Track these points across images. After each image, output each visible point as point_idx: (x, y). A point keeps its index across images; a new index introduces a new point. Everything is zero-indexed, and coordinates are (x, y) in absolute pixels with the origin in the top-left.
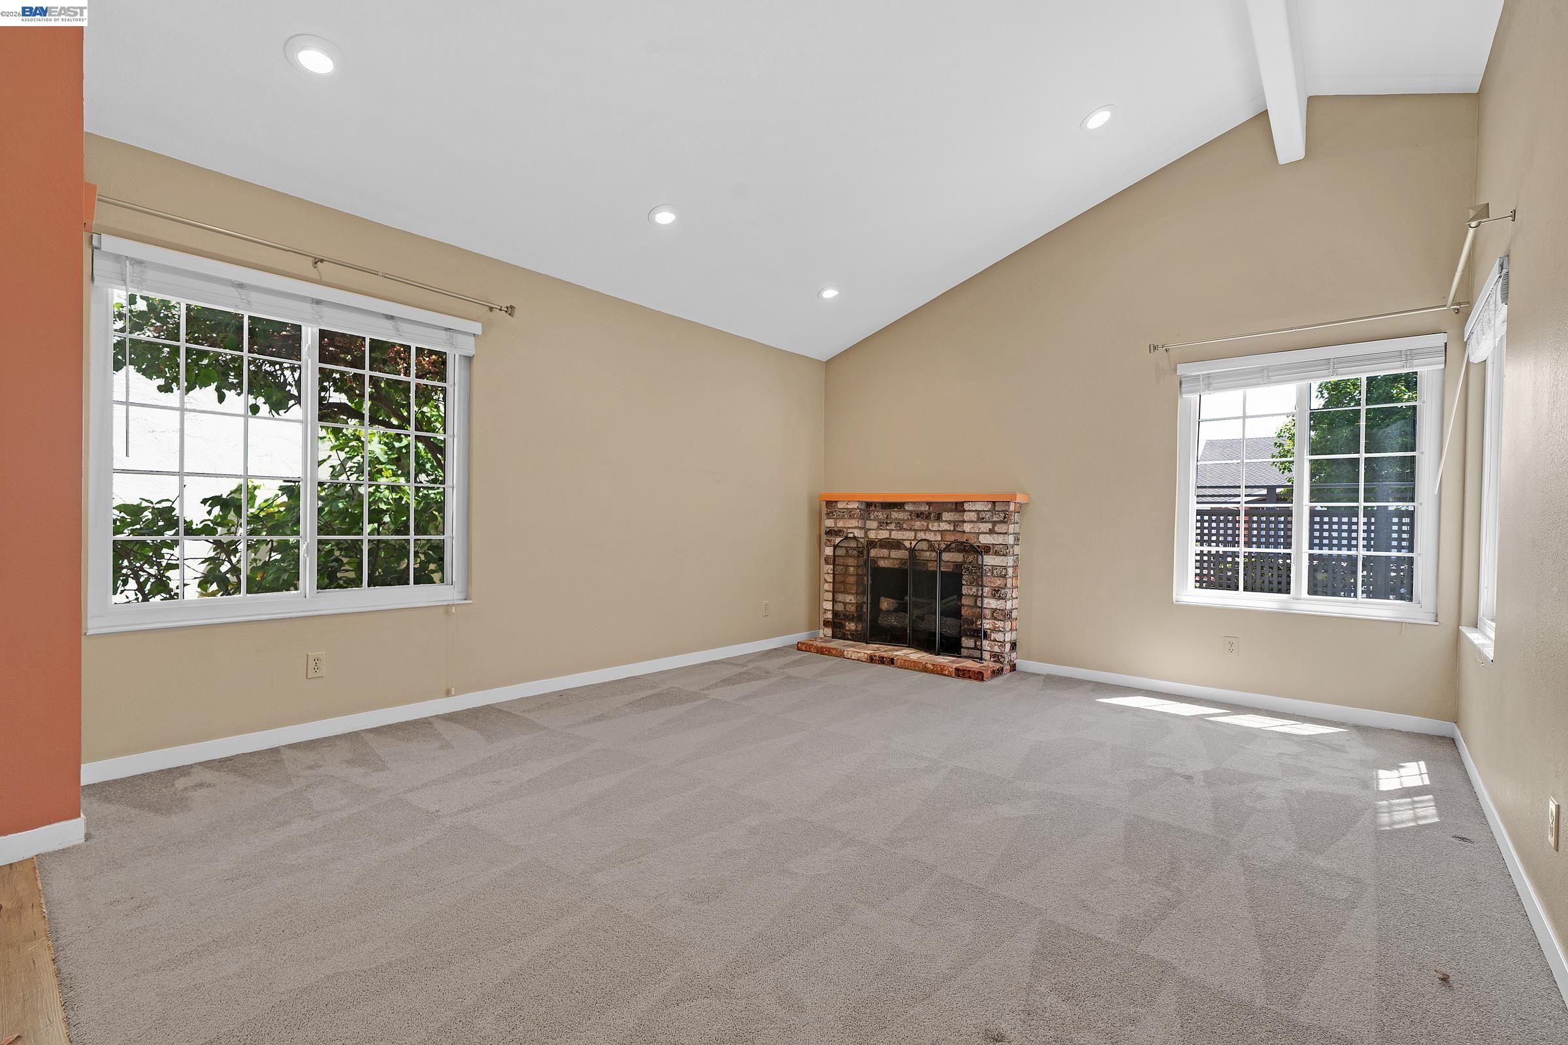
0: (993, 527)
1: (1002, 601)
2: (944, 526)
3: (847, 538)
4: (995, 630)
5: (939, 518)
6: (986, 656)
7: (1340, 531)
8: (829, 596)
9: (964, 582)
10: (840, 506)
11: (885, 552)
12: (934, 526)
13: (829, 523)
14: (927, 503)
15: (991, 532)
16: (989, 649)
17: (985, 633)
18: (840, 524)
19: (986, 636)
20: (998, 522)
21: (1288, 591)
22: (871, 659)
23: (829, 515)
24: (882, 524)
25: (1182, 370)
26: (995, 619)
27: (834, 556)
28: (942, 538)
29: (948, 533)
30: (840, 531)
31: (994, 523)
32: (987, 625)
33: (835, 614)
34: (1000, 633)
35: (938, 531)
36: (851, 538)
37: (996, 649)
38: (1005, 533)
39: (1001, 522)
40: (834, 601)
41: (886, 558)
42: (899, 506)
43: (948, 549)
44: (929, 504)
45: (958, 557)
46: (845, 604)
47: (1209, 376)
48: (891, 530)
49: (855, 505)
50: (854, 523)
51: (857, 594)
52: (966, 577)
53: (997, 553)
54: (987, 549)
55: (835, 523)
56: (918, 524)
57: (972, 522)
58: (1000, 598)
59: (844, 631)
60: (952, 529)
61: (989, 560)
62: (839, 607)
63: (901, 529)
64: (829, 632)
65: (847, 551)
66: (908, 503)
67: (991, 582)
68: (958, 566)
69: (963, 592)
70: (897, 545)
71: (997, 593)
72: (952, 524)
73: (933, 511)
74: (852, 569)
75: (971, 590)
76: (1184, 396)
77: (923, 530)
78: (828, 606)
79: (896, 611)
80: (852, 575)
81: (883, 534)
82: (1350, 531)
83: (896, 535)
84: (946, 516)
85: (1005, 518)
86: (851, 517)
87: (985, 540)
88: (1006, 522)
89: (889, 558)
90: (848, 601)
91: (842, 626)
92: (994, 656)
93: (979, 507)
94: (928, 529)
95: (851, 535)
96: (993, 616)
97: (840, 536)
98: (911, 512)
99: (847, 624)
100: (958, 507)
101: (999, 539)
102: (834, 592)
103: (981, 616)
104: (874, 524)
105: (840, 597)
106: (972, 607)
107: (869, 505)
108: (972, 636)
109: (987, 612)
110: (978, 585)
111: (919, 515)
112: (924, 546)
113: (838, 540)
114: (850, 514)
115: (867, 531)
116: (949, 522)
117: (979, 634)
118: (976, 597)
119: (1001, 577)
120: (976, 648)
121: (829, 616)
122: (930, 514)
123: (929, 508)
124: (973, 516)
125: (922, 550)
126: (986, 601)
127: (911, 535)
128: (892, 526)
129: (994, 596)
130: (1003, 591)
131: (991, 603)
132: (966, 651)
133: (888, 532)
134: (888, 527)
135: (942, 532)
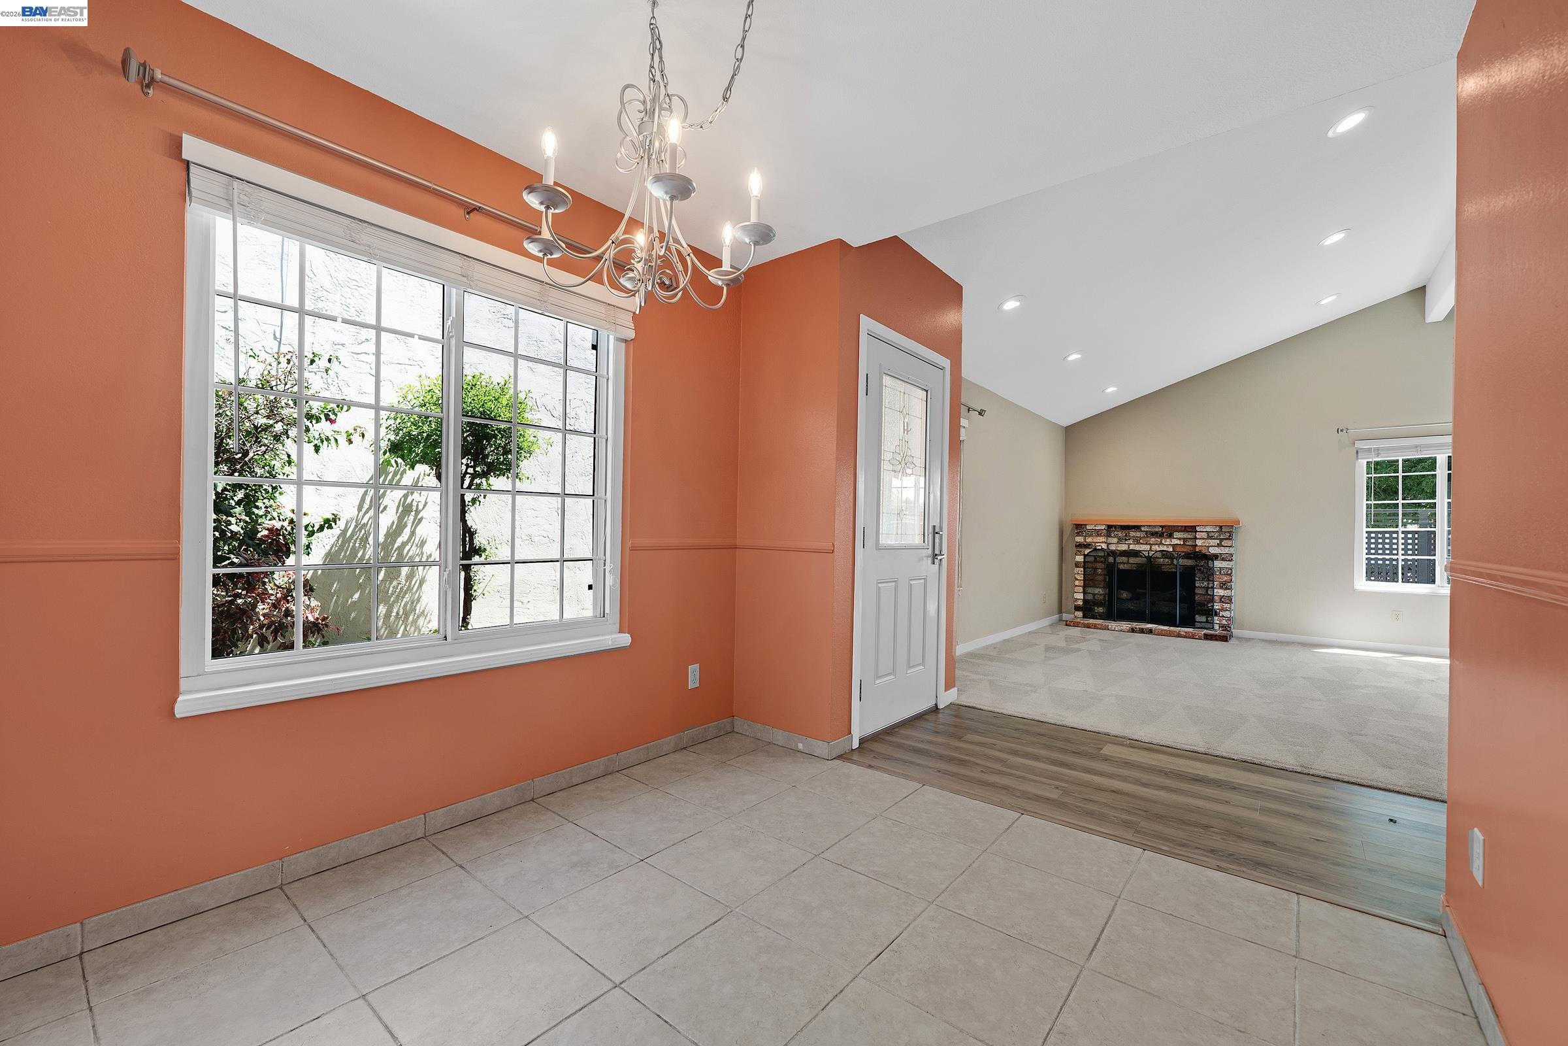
0: (1221, 542)
1: (1228, 591)
2: (1175, 542)
3: (1095, 549)
4: (1222, 610)
5: (1170, 536)
6: (1216, 627)
7: (1384, 543)
8: (1081, 589)
9: (1197, 579)
10: (1088, 527)
11: (1124, 559)
12: (1168, 542)
13: (1079, 539)
14: (1160, 526)
15: (1219, 545)
16: (1218, 622)
17: (1216, 612)
18: (1089, 540)
19: (1216, 614)
20: (1224, 539)
21: (1433, 582)
22: (1133, 630)
23: (1078, 534)
24: (1120, 540)
25: (1359, 445)
26: (1223, 602)
27: (1084, 562)
28: (1173, 549)
29: (1179, 546)
30: (1089, 545)
31: (1221, 540)
32: (1217, 606)
33: (1085, 600)
34: (1227, 612)
35: (1170, 545)
36: (1099, 549)
37: (1224, 622)
38: (1231, 546)
39: (1227, 539)
40: (1085, 593)
41: (1125, 563)
42: (1137, 528)
43: (1179, 557)
44: (1162, 527)
45: (1189, 562)
46: (1094, 595)
47: (1378, 449)
48: (1129, 544)
49: (1103, 527)
50: (1102, 539)
51: (1104, 587)
52: (1198, 576)
53: (1223, 559)
54: (1216, 557)
55: (1085, 539)
56: (1153, 540)
57: (1203, 539)
58: (1226, 589)
59: (1093, 613)
60: (1182, 543)
61: (1218, 564)
62: (1090, 597)
63: (1138, 543)
64: (1080, 614)
65: (1096, 559)
66: (1144, 526)
67: (1218, 579)
68: (1192, 568)
69: (1197, 585)
70: (1136, 554)
71: (1224, 586)
72: (1182, 540)
73: (1168, 531)
74: (1100, 570)
75: (1203, 583)
76: (1359, 460)
77: (1157, 544)
78: (1081, 596)
79: (1131, 599)
80: (1100, 575)
81: (1123, 547)
82: (1391, 544)
83: (1137, 548)
84: (1176, 535)
85: (1230, 536)
86: (1099, 535)
87: (1213, 551)
88: (1231, 539)
89: (1128, 563)
90: (1097, 592)
91: (1091, 610)
92: (1222, 627)
93: (1208, 529)
94: (1161, 543)
95: (1100, 548)
96: (1221, 600)
97: (1089, 548)
98: (1146, 532)
99: (1096, 608)
100: (1192, 529)
101: (1226, 550)
102: (1084, 587)
103: (1212, 601)
104: (1115, 540)
105: (1090, 590)
106: (1204, 595)
107: (1109, 527)
108: (1203, 614)
109: (1216, 598)
110: (1209, 580)
111: (1154, 534)
112: (1159, 555)
113: (1087, 551)
114: (1098, 533)
115: (1108, 544)
116: (1180, 539)
117: (1211, 613)
118: (1208, 588)
119: (1227, 575)
120: (1207, 621)
121: (1080, 603)
122: (1163, 533)
123: (1162, 530)
124: (1204, 535)
125: (1157, 558)
126: (1215, 590)
127: (1147, 547)
128: (1131, 541)
129: (1221, 588)
130: (1229, 584)
131: (1219, 592)
132: (1199, 624)
133: (1127, 546)
134: (1127, 542)
135: (1174, 546)
